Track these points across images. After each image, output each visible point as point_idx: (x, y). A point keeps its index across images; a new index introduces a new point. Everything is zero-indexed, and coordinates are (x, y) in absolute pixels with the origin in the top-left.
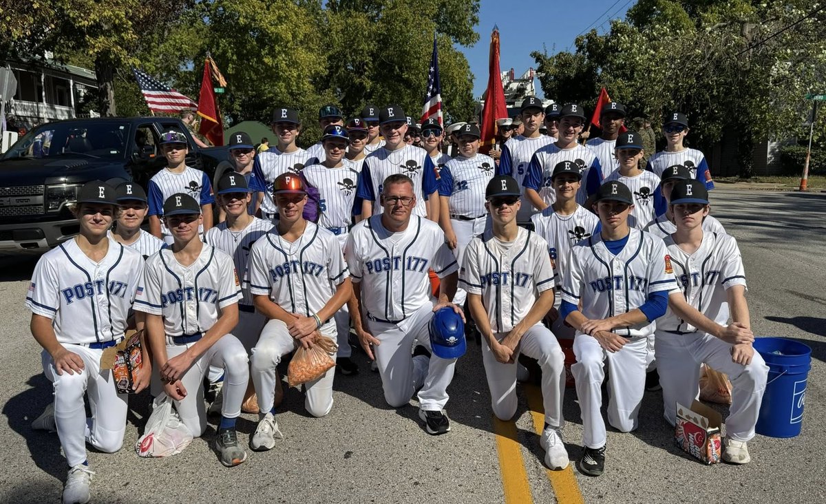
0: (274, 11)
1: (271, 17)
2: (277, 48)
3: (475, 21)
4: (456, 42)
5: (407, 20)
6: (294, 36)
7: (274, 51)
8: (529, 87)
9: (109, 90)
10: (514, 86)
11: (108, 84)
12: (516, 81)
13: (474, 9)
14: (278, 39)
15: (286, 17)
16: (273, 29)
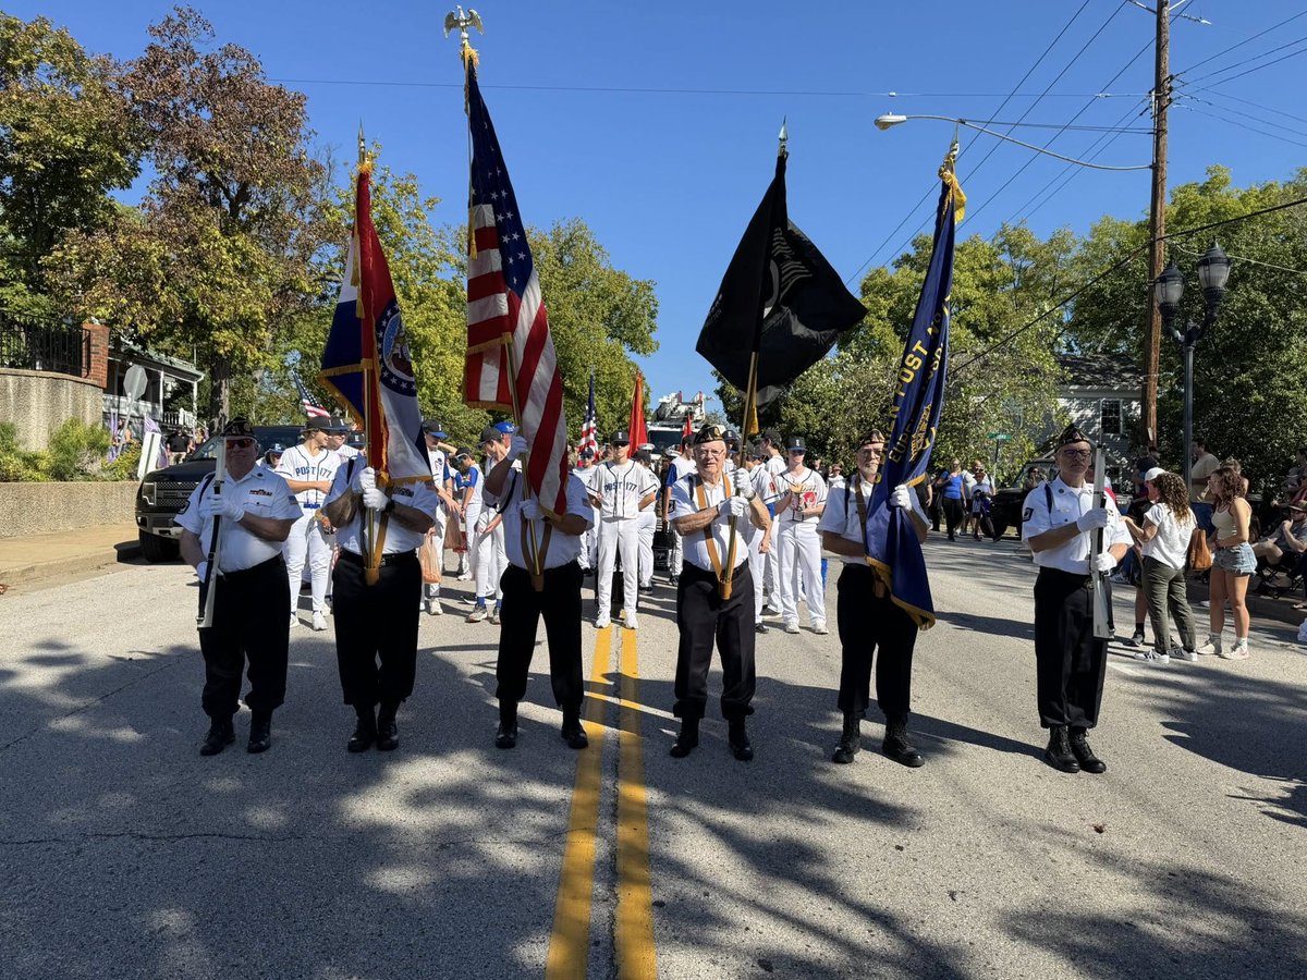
0: (422, 313)
1: (418, 318)
2: (424, 352)
3: (653, 329)
4: (632, 350)
5: (571, 323)
6: (444, 339)
7: (420, 355)
8: (697, 411)
9: (223, 389)
10: (682, 409)
11: (223, 382)
12: (684, 404)
13: (652, 315)
14: (425, 342)
15: (436, 320)
16: (420, 330)
